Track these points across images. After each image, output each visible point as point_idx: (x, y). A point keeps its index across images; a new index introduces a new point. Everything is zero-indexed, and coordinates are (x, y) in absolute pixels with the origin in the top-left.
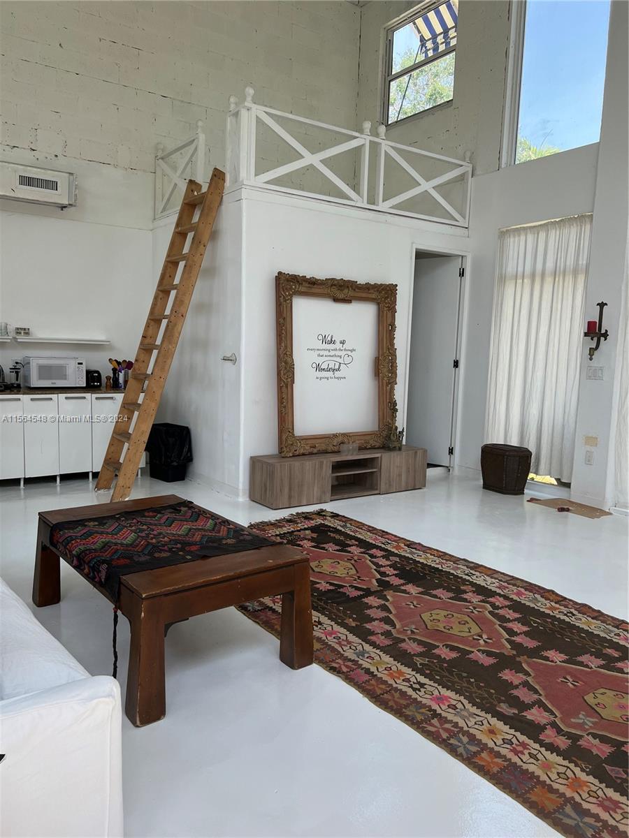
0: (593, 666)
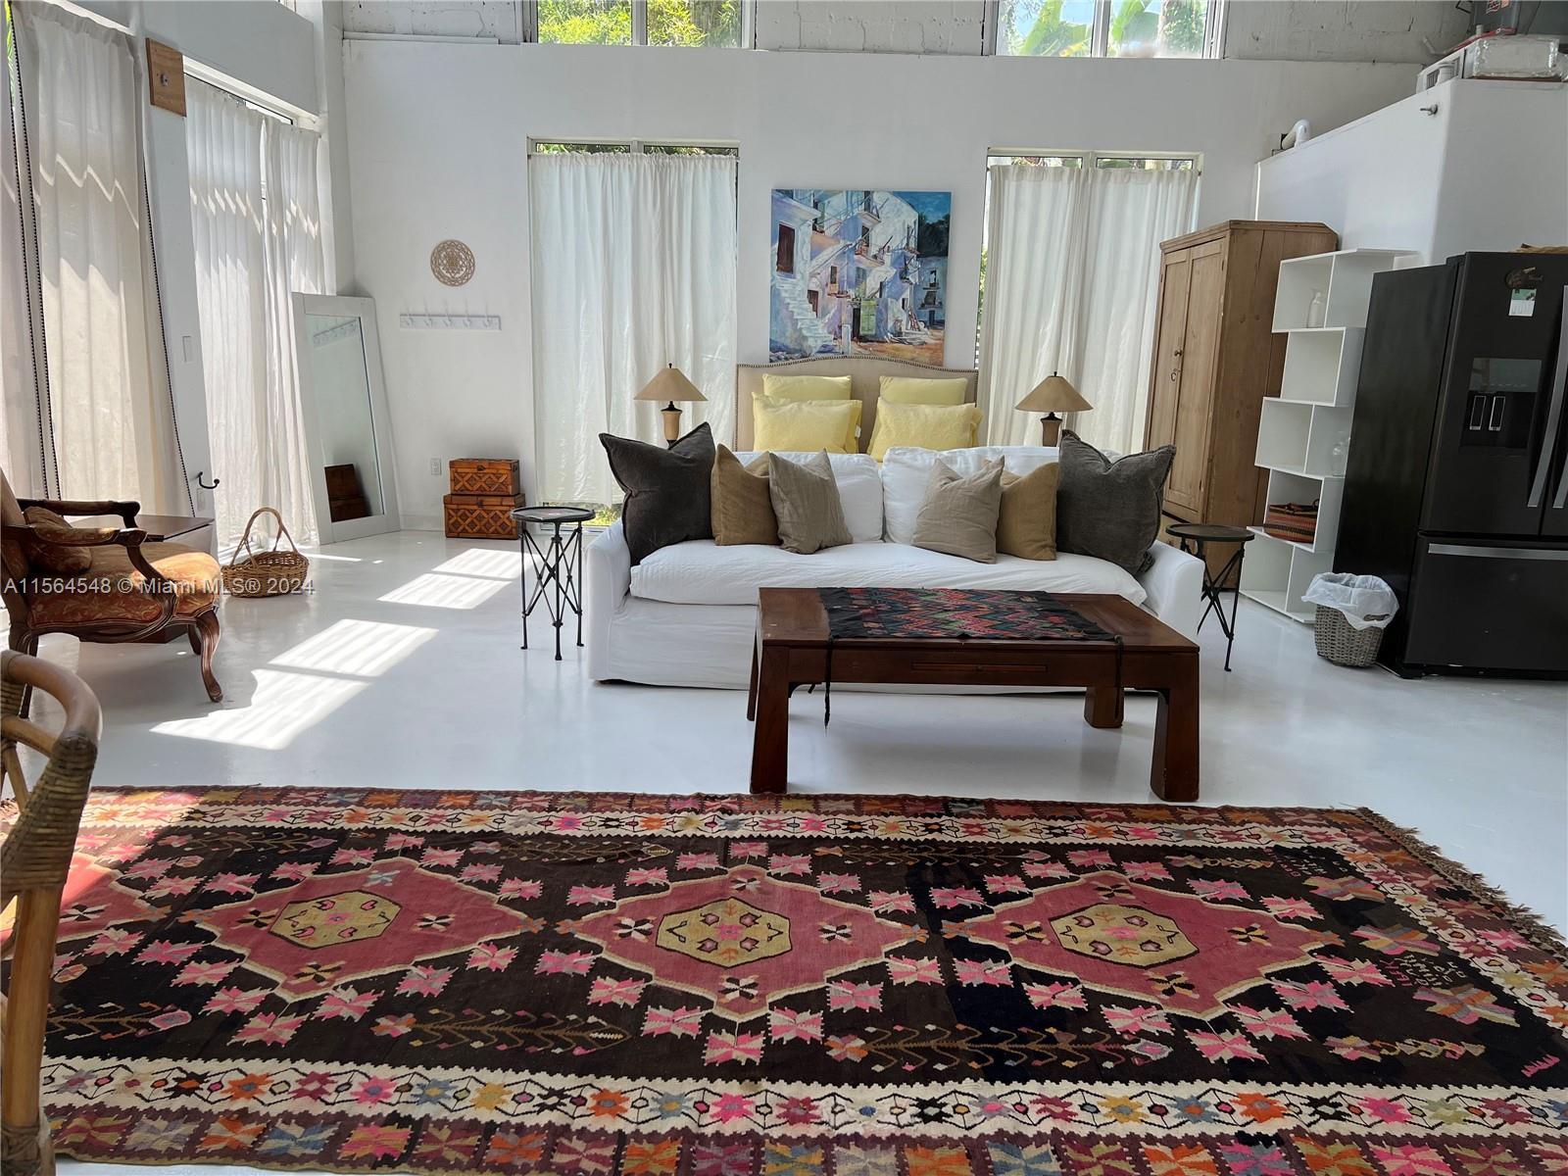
0: (413, 968)
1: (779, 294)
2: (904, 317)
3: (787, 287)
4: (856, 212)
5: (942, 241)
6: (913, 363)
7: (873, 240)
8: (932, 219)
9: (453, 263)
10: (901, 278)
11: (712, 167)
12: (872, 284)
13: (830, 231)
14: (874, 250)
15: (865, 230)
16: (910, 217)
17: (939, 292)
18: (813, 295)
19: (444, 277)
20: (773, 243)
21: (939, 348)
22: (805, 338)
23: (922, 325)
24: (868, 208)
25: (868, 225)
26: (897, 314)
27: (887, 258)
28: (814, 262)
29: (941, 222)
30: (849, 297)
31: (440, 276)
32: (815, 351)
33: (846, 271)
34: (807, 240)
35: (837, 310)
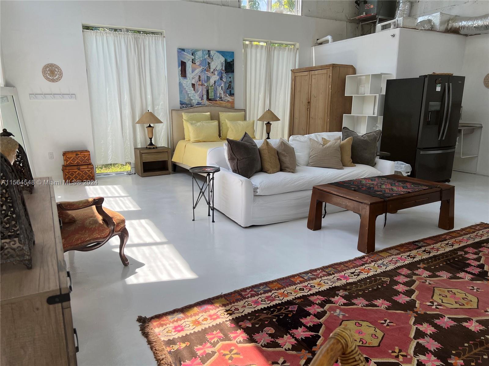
1: (182, 85)
2: (222, 92)
3: (185, 82)
4: (205, 57)
5: (232, 68)
6: (225, 107)
7: (211, 67)
8: (229, 60)
9: (52, 73)
10: (221, 80)
11: (155, 39)
12: (212, 81)
13: (197, 64)
14: (212, 70)
15: (209, 63)
16: (222, 59)
17: (232, 84)
18: (193, 85)
19: (49, 79)
20: (179, 67)
21: (233, 103)
22: (192, 100)
23: (228, 95)
24: (209, 56)
25: (210, 62)
26: (220, 91)
27: (216, 73)
28: (193, 74)
29: (231, 62)
30: (205, 86)
31: (47, 79)
32: (195, 104)
33: (203, 77)
34: (190, 66)
35: (201, 90)
